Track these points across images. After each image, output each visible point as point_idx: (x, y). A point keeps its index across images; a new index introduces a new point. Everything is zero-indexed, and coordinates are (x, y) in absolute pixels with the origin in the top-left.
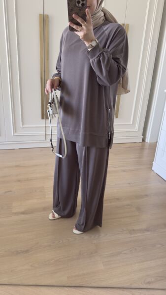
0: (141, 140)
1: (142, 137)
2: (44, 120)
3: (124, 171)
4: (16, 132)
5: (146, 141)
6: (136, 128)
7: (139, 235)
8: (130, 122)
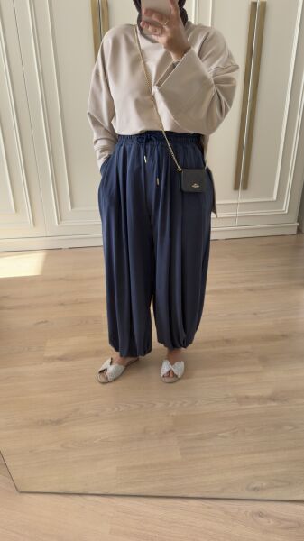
0: (294, 231)
1: (298, 224)
4: (61, 219)
6: (285, 209)
7: (256, 405)
8: (272, 196)
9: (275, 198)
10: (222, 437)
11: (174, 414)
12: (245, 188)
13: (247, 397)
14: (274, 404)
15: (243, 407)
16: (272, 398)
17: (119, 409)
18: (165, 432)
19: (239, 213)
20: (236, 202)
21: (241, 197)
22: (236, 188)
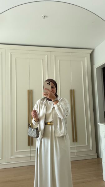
0: (96, 157)
1: (97, 154)
2: (30, 147)
3: (83, 182)
4: (12, 155)
5: (100, 157)
6: (91, 148)
8: (86, 144)
9: (87, 145)
12: (76, 141)
19: (76, 151)
20: (74, 146)
21: (75, 145)
22: (73, 141)
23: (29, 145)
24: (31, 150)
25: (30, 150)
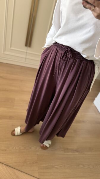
7: (70, 153)
10: (56, 168)
11: (38, 153)
13: (67, 149)
14: (77, 153)
15: (65, 154)
16: (77, 151)
17: (16, 148)
18: (33, 163)
23: (26, 45)
24: (28, 52)
25: (26, 51)
